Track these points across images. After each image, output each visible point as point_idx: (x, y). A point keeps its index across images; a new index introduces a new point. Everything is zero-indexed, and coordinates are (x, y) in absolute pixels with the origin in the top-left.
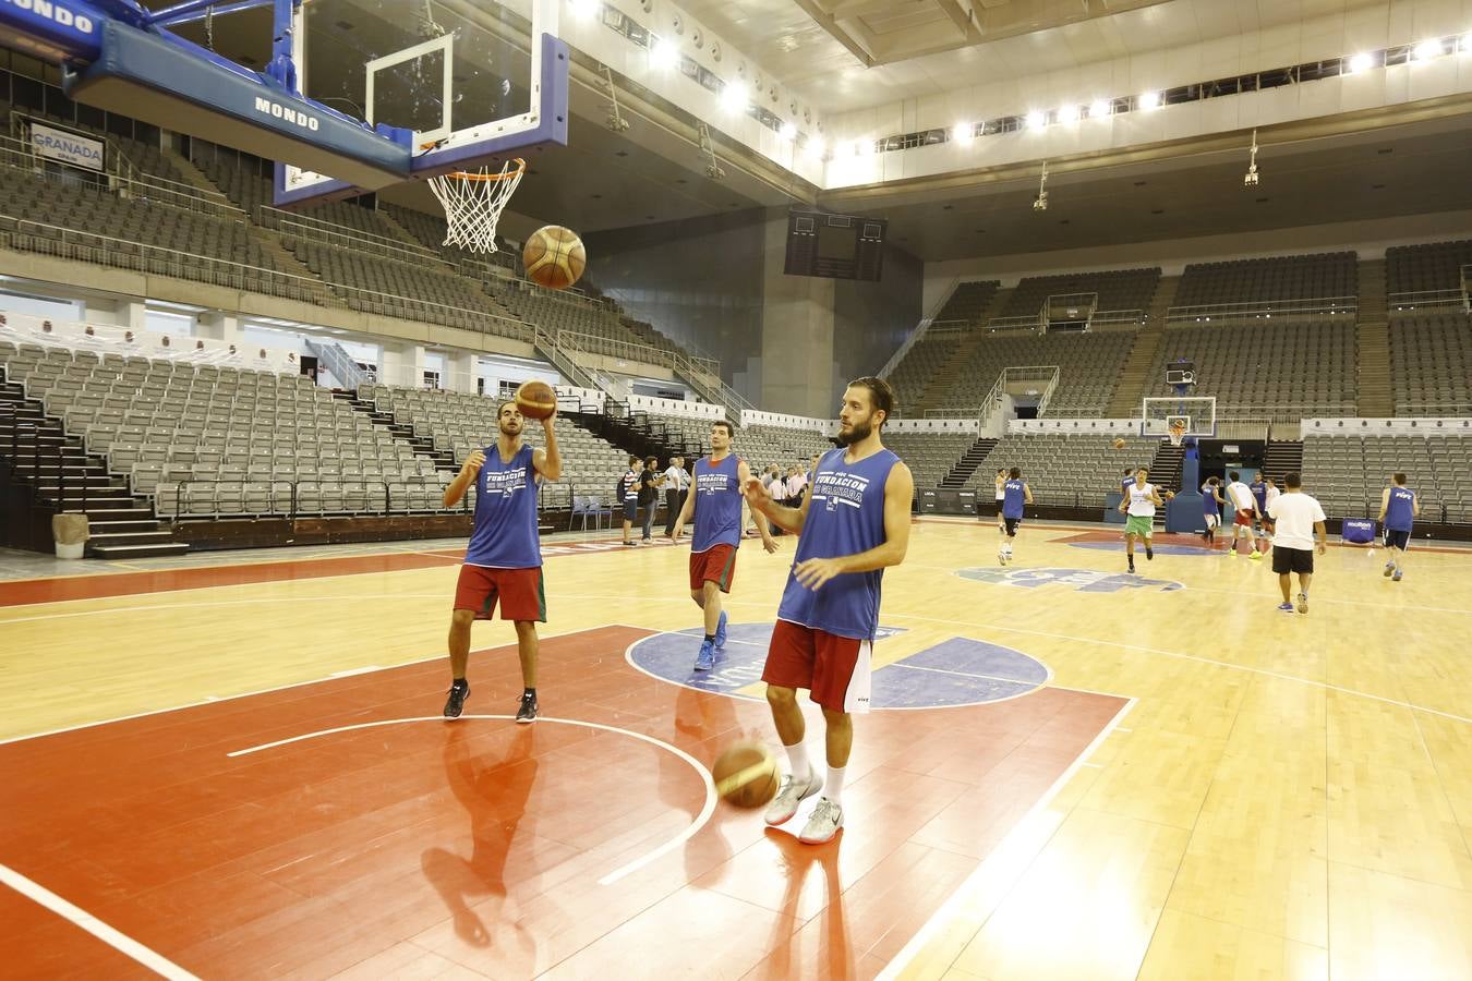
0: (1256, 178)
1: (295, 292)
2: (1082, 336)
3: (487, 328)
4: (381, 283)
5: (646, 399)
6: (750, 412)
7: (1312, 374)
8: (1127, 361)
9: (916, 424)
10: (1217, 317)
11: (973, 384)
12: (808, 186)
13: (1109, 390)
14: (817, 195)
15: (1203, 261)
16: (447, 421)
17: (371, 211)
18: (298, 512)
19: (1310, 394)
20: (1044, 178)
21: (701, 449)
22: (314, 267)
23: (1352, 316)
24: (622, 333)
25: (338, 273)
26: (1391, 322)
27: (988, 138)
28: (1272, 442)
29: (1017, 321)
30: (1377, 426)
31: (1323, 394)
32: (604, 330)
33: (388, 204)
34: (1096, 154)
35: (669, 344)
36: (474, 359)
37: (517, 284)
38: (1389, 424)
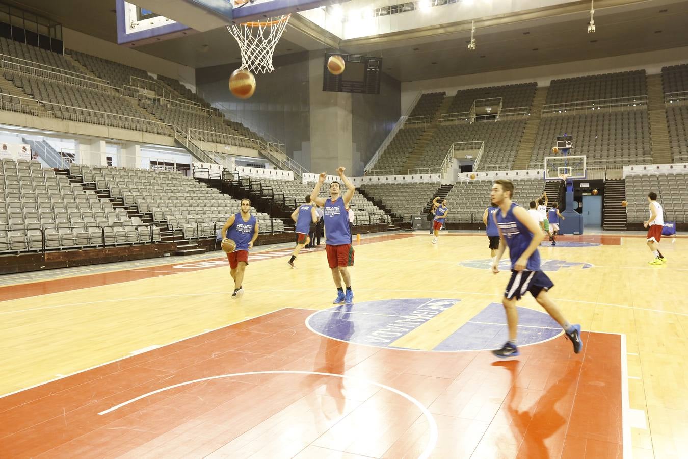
0: (594, 28)
1: (17, 107)
2: (496, 123)
3: (144, 128)
4: (74, 101)
5: (247, 169)
6: (307, 174)
7: (626, 141)
8: (522, 137)
9: (404, 178)
10: (571, 110)
11: (435, 153)
12: (334, 38)
13: (513, 153)
14: (340, 43)
15: (560, 77)
16: (131, 187)
17: (60, 55)
18: (46, 248)
19: (626, 152)
20: (473, 31)
21: (284, 198)
22: (28, 91)
23: (645, 107)
24: (226, 130)
25: (44, 95)
26: (667, 109)
27: (440, 7)
28: (607, 180)
29: (458, 116)
30: (665, 169)
31: (633, 152)
32: (215, 128)
33: (71, 50)
34: (503, 16)
35: (253, 135)
36: (138, 147)
37: (159, 100)
38: (671, 167)
